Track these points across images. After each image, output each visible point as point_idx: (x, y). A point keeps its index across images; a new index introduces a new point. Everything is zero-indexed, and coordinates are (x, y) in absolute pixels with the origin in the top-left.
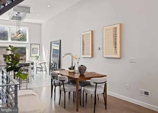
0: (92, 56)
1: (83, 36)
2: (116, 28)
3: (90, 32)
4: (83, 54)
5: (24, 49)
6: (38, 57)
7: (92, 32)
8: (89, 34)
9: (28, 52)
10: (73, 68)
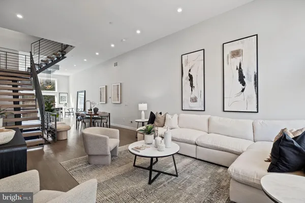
0: (106, 102)
1: (100, 88)
2: (118, 86)
3: (105, 87)
4: (101, 101)
5: (53, 97)
6: (66, 104)
7: (106, 86)
8: (104, 88)
9: (56, 99)
10: (91, 110)
